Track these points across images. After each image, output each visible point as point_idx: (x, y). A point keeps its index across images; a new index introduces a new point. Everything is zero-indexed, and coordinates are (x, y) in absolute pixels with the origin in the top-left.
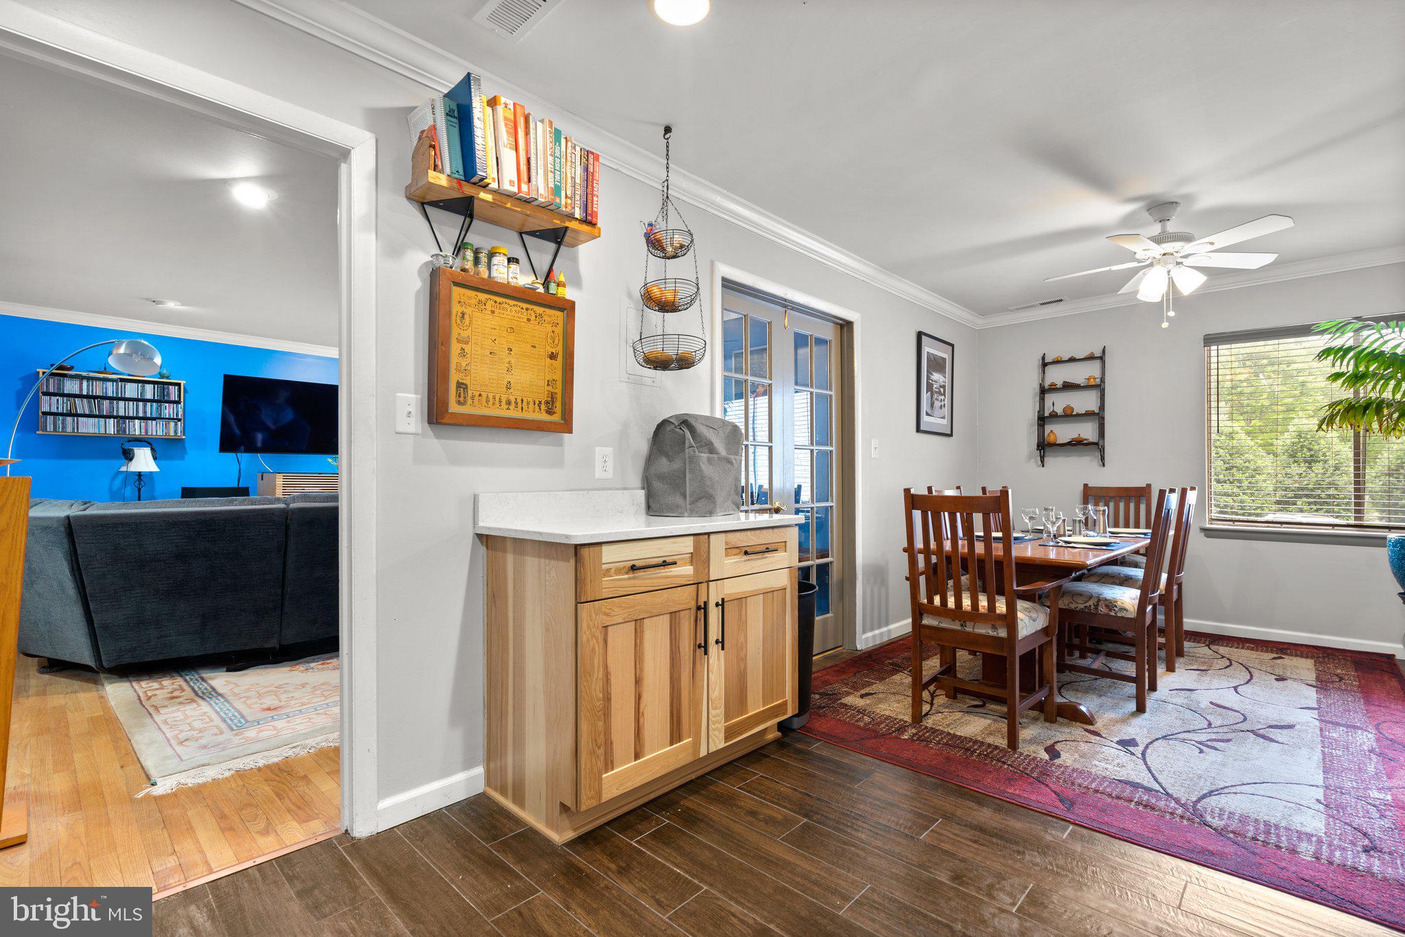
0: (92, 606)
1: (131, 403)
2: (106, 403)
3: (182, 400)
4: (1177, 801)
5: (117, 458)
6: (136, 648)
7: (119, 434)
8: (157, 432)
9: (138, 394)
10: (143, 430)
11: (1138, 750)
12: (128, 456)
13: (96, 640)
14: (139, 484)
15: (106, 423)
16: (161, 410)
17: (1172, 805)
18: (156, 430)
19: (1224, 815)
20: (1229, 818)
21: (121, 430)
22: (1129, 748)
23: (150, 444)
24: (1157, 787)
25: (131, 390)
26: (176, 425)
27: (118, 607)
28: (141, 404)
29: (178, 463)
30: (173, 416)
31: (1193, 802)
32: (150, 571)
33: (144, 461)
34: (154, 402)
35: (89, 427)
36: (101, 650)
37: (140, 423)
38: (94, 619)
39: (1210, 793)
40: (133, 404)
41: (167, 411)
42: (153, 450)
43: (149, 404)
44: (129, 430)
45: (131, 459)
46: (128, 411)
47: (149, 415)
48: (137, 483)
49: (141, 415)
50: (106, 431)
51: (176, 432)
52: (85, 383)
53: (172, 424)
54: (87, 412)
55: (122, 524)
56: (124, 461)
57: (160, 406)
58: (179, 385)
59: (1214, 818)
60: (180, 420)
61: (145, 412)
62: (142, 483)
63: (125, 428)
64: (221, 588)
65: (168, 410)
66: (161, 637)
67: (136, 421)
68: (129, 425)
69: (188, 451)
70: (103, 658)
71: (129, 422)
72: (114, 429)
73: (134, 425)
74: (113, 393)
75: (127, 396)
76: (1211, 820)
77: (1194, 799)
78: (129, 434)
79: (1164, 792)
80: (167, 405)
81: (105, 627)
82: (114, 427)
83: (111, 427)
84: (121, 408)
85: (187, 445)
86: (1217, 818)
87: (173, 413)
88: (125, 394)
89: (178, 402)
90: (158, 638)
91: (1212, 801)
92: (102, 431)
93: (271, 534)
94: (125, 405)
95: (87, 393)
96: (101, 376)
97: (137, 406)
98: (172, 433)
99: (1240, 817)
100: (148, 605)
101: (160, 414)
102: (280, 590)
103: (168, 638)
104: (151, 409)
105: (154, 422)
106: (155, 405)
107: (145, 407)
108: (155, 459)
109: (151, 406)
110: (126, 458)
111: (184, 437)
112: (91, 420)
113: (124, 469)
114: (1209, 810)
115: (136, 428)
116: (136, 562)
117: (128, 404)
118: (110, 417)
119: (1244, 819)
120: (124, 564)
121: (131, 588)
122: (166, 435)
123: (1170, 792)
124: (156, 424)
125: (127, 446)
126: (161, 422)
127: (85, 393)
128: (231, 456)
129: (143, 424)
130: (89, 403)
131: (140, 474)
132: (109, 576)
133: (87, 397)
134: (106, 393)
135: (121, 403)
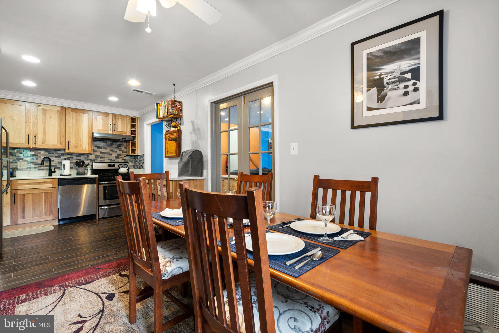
4: (71, 287)
11: (104, 297)
17: (71, 284)
19: (53, 291)
20: (51, 291)
22: (107, 295)
24: (81, 287)
31: (66, 290)
39: (62, 296)
59: (56, 288)
76: (57, 287)
77: (66, 291)
79: (77, 287)
86: (55, 289)
91: (60, 294)
99: (48, 294)
114: (59, 290)
119: (46, 294)
123: (75, 288)
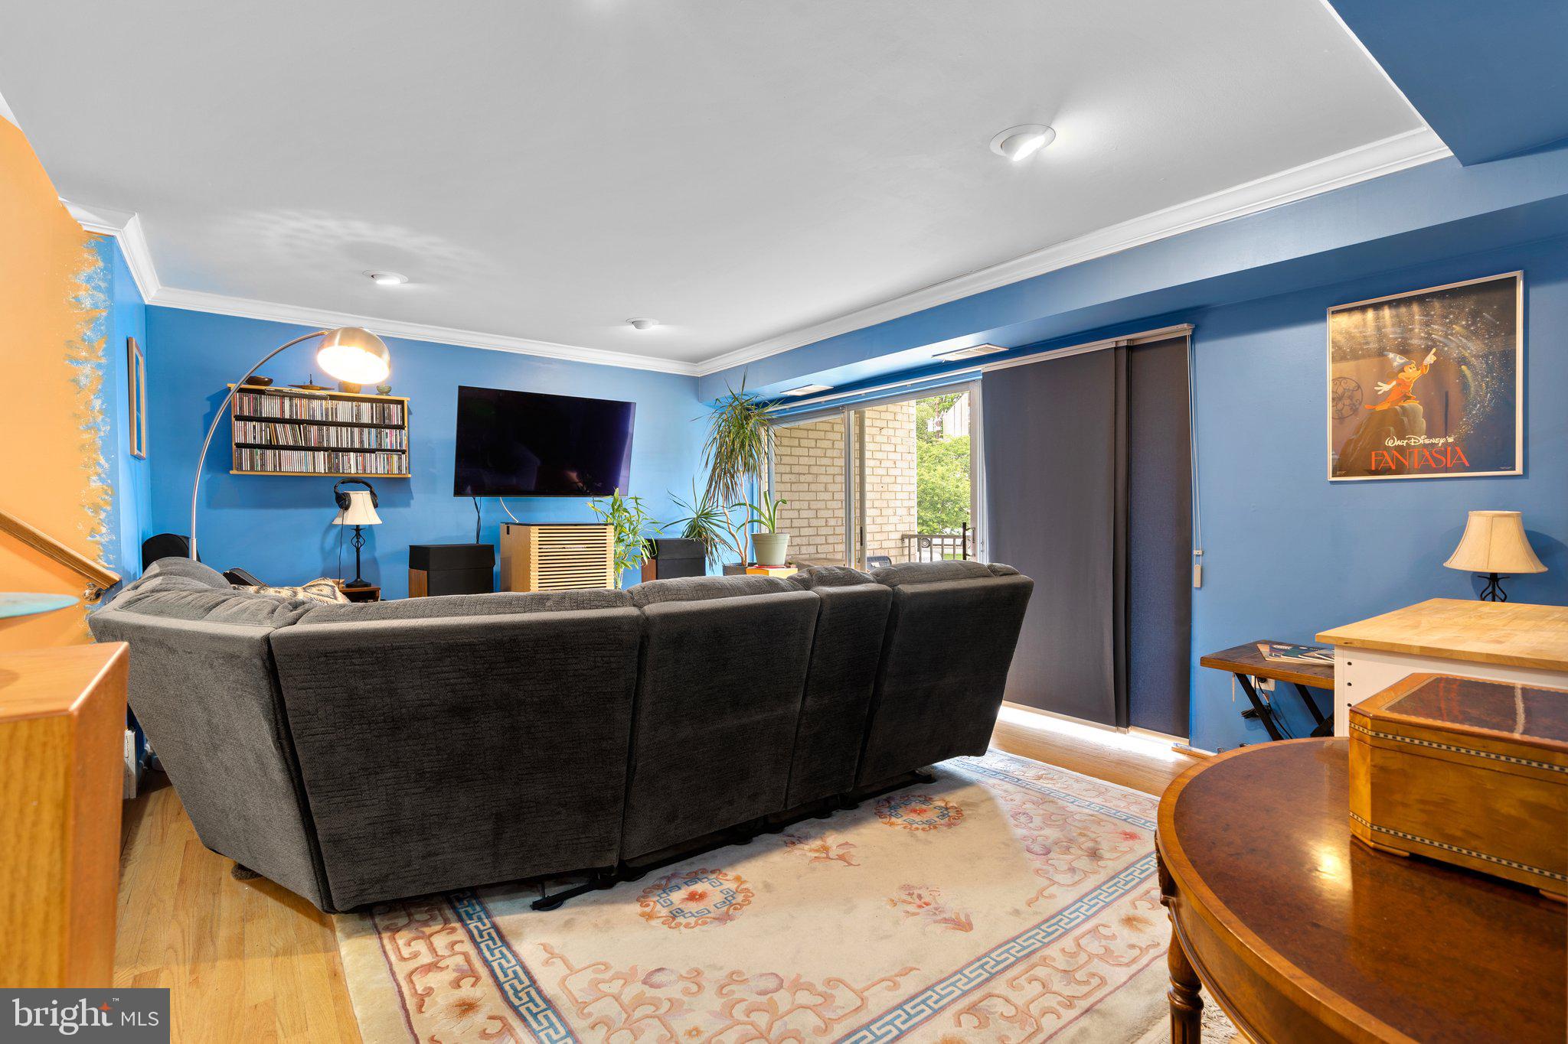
0: (313, 803)
1: (344, 429)
2: (314, 429)
3: (406, 424)
5: (329, 505)
6: (387, 876)
7: (331, 472)
8: (377, 469)
9: (352, 417)
10: (360, 467)
12: (343, 503)
13: (322, 863)
14: (358, 541)
15: (314, 457)
16: (381, 438)
18: (377, 466)
21: (333, 467)
23: (369, 486)
25: (344, 412)
26: (400, 458)
27: (356, 804)
28: (356, 430)
29: (402, 510)
30: (396, 446)
32: (409, 737)
33: (362, 511)
34: (372, 427)
35: (294, 463)
36: (330, 882)
37: (357, 457)
38: (318, 827)
40: (347, 431)
41: (388, 440)
42: (373, 494)
43: (366, 430)
44: (343, 467)
45: (346, 508)
46: (341, 440)
47: (366, 446)
48: (355, 540)
49: (357, 445)
50: (314, 468)
51: (400, 468)
52: (287, 402)
53: (395, 457)
54: (291, 443)
55: (360, 651)
56: (338, 510)
57: (380, 433)
58: (401, 403)
60: (404, 452)
61: (362, 442)
62: (361, 540)
63: (338, 464)
64: (529, 765)
65: (390, 439)
66: (430, 854)
67: (352, 454)
68: (343, 460)
69: (414, 495)
70: (333, 894)
71: (343, 456)
72: (325, 466)
73: (349, 459)
74: (322, 416)
75: (340, 419)
78: (343, 473)
80: (388, 431)
81: (336, 841)
82: (325, 463)
83: (320, 463)
84: (333, 438)
85: (413, 486)
87: (396, 442)
88: (336, 417)
89: (401, 427)
90: (424, 857)
92: (311, 469)
93: (614, 666)
94: (337, 431)
95: (290, 416)
96: (307, 392)
97: (352, 433)
98: (396, 471)
100: (407, 799)
101: (381, 444)
102: (625, 768)
103: (440, 857)
104: (369, 438)
105: (373, 455)
106: (373, 430)
107: (361, 434)
108: (376, 506)
109: (369, 433)
110: (341, 506)
111: (410, 476)
112: (296, 454)
113: (338, 521)
115: (351, 464)
116: (385, 721)
117: (341, 431)
118: (318, 449)
120: (365, 726)
121: (378, 770)
122: (388, 473)
124: (376, 458)
125: (341, 489)
126: (382, 456)
127: (287, 416)
128: (468, 501)
129: (360, 459)
130: (293, 429)
131: (358, 529)
132: (339, 749)
133: (291, 422)
134: (314, 416)
135: (333, 429)
